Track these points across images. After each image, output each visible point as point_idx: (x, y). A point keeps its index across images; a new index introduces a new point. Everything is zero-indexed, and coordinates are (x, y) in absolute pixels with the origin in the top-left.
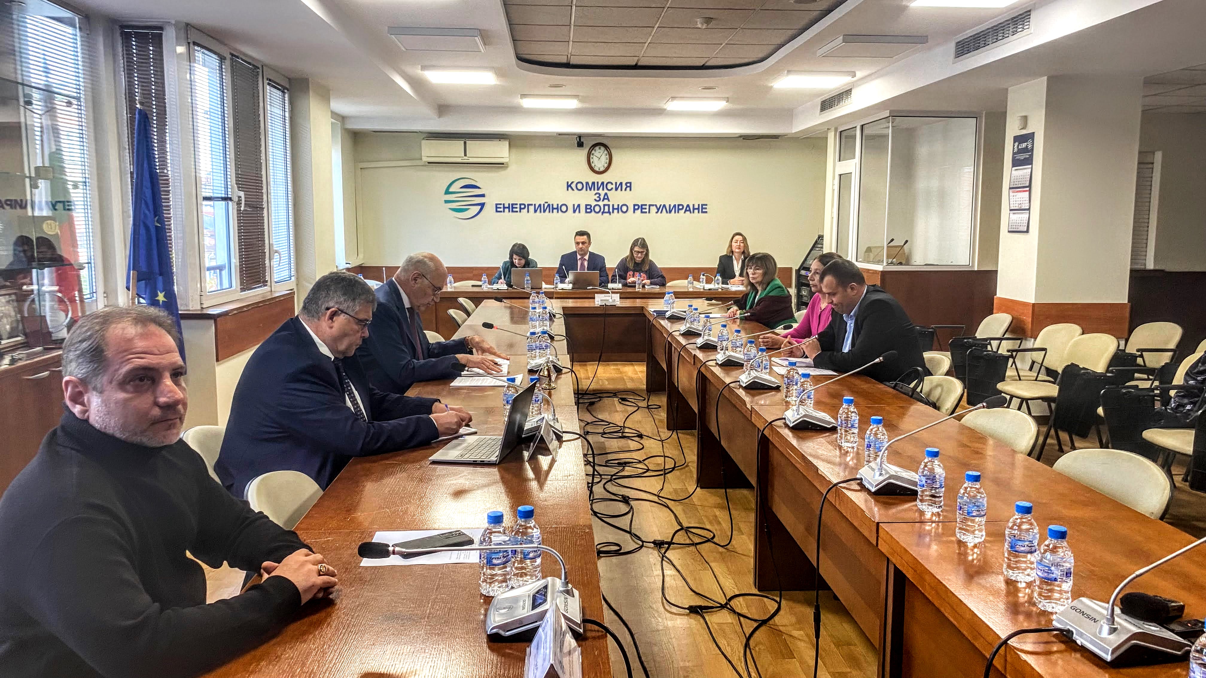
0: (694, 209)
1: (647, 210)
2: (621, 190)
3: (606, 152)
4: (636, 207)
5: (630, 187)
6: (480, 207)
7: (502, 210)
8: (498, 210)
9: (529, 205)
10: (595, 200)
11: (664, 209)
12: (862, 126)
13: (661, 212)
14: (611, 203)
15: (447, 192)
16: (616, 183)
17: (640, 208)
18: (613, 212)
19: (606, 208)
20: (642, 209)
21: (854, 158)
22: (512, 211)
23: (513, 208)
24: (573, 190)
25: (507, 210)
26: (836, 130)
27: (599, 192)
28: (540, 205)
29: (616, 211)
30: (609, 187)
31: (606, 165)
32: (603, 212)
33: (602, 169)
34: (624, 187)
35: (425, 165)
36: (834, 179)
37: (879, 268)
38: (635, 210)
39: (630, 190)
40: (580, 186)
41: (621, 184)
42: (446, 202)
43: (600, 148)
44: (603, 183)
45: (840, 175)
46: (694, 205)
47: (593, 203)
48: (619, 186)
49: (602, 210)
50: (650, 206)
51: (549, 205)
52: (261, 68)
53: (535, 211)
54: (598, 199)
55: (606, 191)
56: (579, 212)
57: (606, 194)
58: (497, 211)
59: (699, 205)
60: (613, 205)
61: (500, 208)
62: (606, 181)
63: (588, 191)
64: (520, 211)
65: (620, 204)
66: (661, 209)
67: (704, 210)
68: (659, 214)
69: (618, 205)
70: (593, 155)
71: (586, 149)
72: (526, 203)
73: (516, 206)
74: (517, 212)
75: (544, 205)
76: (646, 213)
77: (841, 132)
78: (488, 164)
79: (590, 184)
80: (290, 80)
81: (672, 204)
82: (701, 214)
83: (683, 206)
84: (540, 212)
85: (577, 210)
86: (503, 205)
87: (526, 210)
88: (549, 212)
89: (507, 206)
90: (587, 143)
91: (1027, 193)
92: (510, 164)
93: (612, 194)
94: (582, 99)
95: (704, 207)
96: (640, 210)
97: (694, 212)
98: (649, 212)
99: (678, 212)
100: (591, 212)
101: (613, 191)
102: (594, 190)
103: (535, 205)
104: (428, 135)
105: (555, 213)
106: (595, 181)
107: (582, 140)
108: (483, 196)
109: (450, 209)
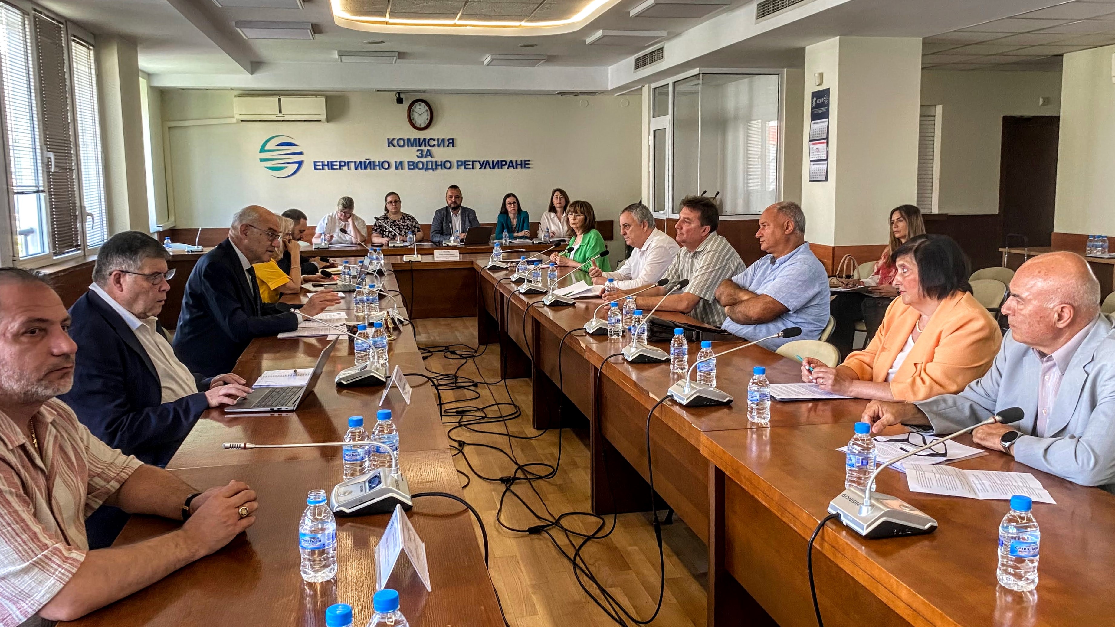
0: (517, 164)
2: (444, 146)
3: (427, 108)
5: (453, 143)
6: (297, 165)
7: (321, 167)
9: (348, 162)
11: (487, 165)
12: (674, 83)
13: (485, 168)
14: (433, 160)
15: (262, 150)
16: (438, 139)
18: (436, 168)
19: (430, 164)
20: (465, 165)
21: (667, 114)
22: (332, 169)
24: (394, 146)
25: (326, 167)
26: (649, 87)
27: (423, 148)
28: (360, 162)
29: (440, 167)
30: (432, 144)
31: (427, 122)
32: (427, 169)
33: (423, 126)
34: (447, 143)
35: (237, 123)
36: (649, 134)
38: (458, 166)
39: (453, 146)
40: (401, 143)
41: (443, 140)
42: (262, 160)
43: (420, 105)
44: (424, 139)
45: (655, 131)
46: (516, 161)
47: (417, 160)
48: (441, 143)
49: (425, 167)
50: (473, 162)
51: (370, 162)
52: (64, 23)
54: (420, 155)
55: (428, 147)
56: (402, 169)
57: (428, 150)
58: (315, 169)
59: (521, 161)
60: (436, 162)
61: (319, 165)
62: (428, 138)
63: (410, 148)
64: (340, 169)
65: (444, 160)
66: (485, 164)
67: (527, 166)
68: (483, 170)
69: (441, 162)
70: (413, 111)
71: (406, 105)
72: (346, 161)
73: (335, 163)
74: (337, 169)
75: (365, 162)
76: (470, 168)
77: (654, 89)
78: (304, 121)
79: (412, 140)
80: (95, 36)
81: (496, 160)
82: (523, 170)
83: (506, 162)
84: (361, 169)
85: (400, 167)
86: (322, 162)
87: (346, 168)
88: (371, 169)
89: (326, 163)
90: (407, 99)
91: (826, 144)
92: (328, 120)
93: (435, 150)
94: (401, 55)
95: (527, 162)
96: (463, 167)
97: (517, 168)
98: (473, 168)
99: (502, 168)
100: (413, 169)
101: (436, 148)
102: (416, 146)
103: (355, 162)
104: (240, 92)
105: (377, 170)
106: (418, 137)
107: (401, 97)
108: (301, 153)
109: (267, 167)
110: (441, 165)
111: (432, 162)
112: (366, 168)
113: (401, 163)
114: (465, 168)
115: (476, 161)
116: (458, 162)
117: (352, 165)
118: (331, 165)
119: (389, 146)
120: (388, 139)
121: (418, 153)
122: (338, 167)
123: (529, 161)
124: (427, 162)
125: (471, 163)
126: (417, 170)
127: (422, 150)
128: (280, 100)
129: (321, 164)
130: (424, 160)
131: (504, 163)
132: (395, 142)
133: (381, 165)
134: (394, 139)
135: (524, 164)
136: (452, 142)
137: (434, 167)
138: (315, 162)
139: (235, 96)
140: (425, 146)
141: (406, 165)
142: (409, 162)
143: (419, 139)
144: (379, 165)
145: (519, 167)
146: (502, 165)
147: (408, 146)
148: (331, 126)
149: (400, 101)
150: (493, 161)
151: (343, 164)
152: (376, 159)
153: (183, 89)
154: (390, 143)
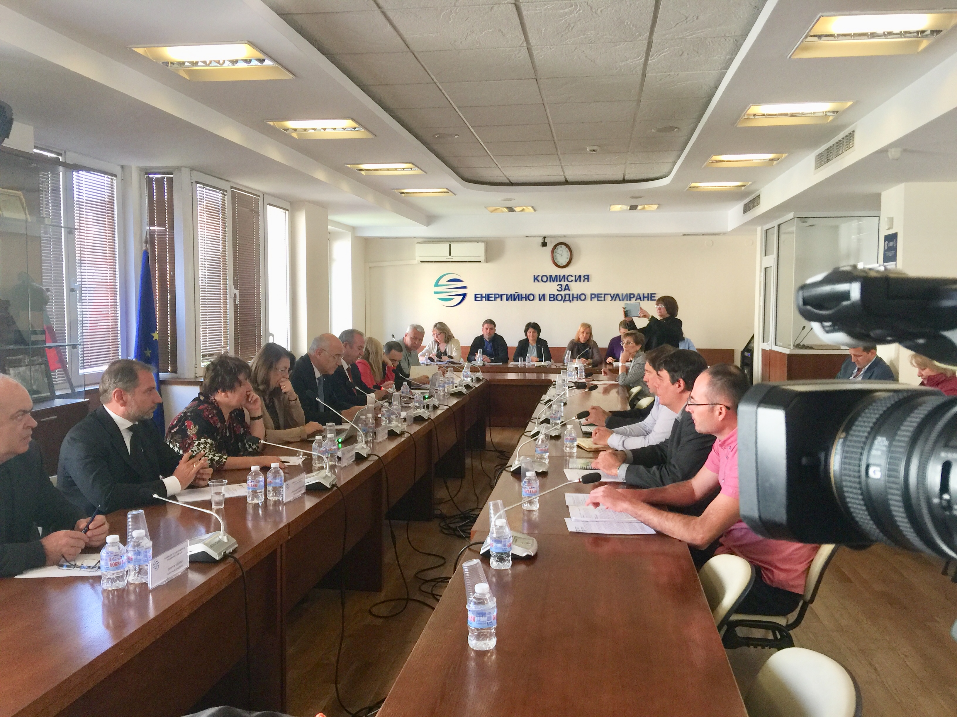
0: (644, 297)
1: (603, 299)
2: (580, 281)
3: (567, 249)
4: (593, 296)
5: (588, 279)
6: (462, 297)
7: (479, 299)
8: (478, 299)
9: (502, 295)
10: (558, 290)
11: (618, 298)
12: (779, 225)
13: (615, 300)
14: (571, 293)
16: (576, 276)
17: (596, 296)
18: (573, 300)
19: (567, 297)
20: (598, 297)
21: (773, 254)
22: (488, 300)
23: (489, 297)
24: (539, 281)
25: (484, 299)
26: (762, 229)
27: (562, 283)
28: (511, 295)
29: (575, 299)
30: (570, 280)
31: (568, 260)
32: (564, 301)
33: (564, 264)
34: (582, 279)
35: (418, 263)
36: (761, 271)
37: (787, 351)
38: (591, 298)
39: (588, 281)
40: (545, 279)
41: (580, 276)
42: (436, 293)
43: (561, 247)
44: (564, 276)
45: (766, 268)
46: (644, 294)
47: (556, 293)
48: (578, 278)
49: (563, 299)
50: (605, 295)
51: (519, 294)
52: (261, 195)
53: (507, 300)
54: (560, 289)
55: (568, 283)
56: (544, 300)
57: (567, 285)
58: (476, 300)
59: (648, 294)
60: (573, 294)
61: (479, 297)
62: (567, 274)
63: (552, 283)
64: (495, 300)
65: (579, 293)
66: (615, 297)
68: (613, 302)
69: (577, 294)
70: (556, 252)
71: (550, 247)
72: (500, 293)
73: (491, 296)
75: (514, 295)
76: (601, 300)
77: (766, 231)
78: (469, 262)
79: (554, 277)
80: (291, 203)
81: (625, 293)
82: (650, 302)
83: (633, 294)
84: (511, 300)
85: (543, 299)
86: (481, 295)
87: (500, 299)
88: (519, 300)
89: (484, 296)
90: (551, 242)
92: (487, 261)
93: (572, 285)
95: (653, 295)
96: (596, 299)
97: (644, 300)
98: (604, 300)
99: (630, 300)
100: (554, 300)
101: (573, 283)
102: (557, 281)
103: (507, 295)
104: (421, 240)
105: (524, 301)
106: (558, 274)
107: (546, 241)
108: (465, 287)
109: (439, 299)
110: (577, 298)
111: (569, 295)
112: (515, 300)
113: (544, 295)
114: (598, 300)
115: (608, 294)
116: (591, 294)
117: (504, 297)
119: (534, 281)
120: (534, 276)
121: (558, 288)
122: (493, 299)
124: (565, 295)
125: (603, 296)
126: (556, 302)
127: (561, 285)
128: (450, 246)
130: (563, 293)
131: (632, 296)
132: (539, 278)
133: (527, 298)
134: (538, 276)
135: (651, 297)
137: (571, 299)
138: (475, 295)
139: (418, 243)
140: (564, 281)
141: (547, 297)
142: (550, 295)
143: (560, 276)
144: (525, 297)
145: (646, 299)
146: (630, 298)
147: (550, 282)
148: (489, 265)
149: (544, 244)
150: (622, 294)
151: (497, 296)
152: (523, 292)
153: (381, 238)
154: (536, 279)
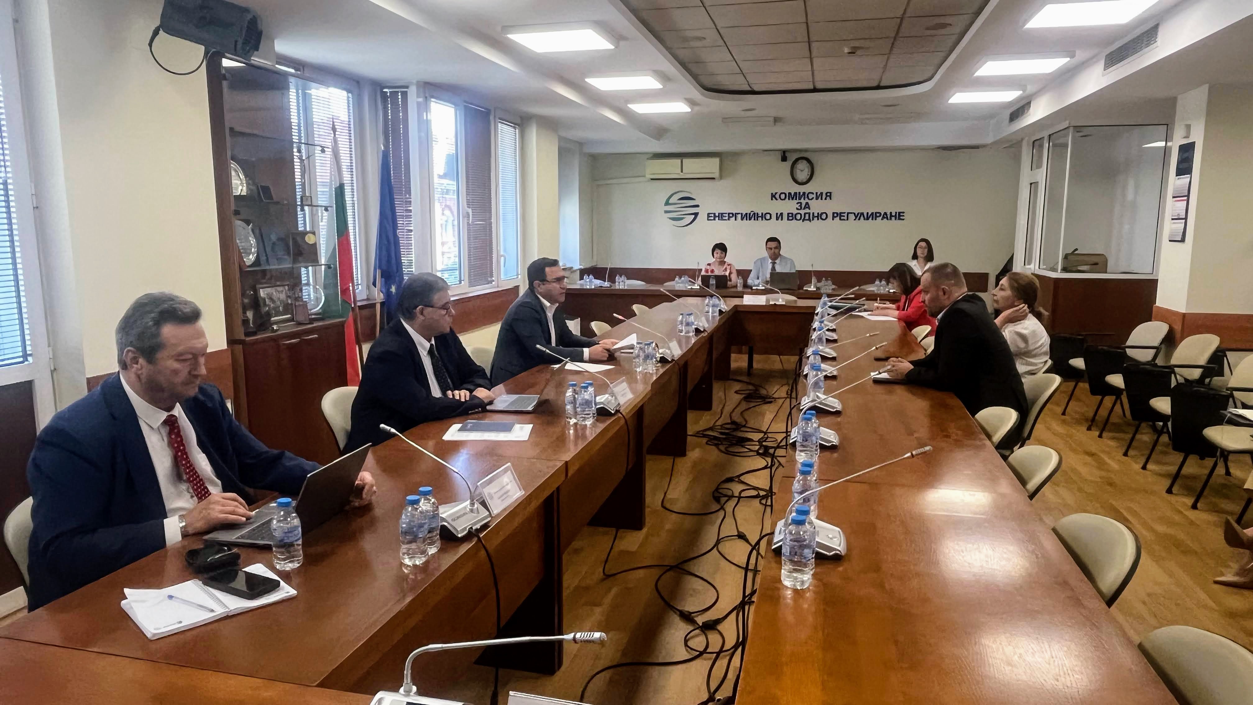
0: (891, 216)
1: (845, 218)
2: (822, 199)
3: (808, 165)
4: (835, 215)
6: (694, 216)
8: (710, 218)
9: (736, 214)
10: (797, 209)
11: (862, 217)
12: (1050, 135)
13: (859, 219)
14: (811, 211)
15: (667, 203)
16: (817, 193)
17: (839, 215)
18: (813, 219)
19: (807, 215)
20: (841, 216)
21: (1042, 167)
22: (722, 219)
24: (777, 199)
25: (717, 218)
26: (1028, 140)
27: (802, 201)
28: (746, 214)
29: (816, 218)
30: (810, 198)
31: (808, 177)
32: (804, 220)
33: (805, 180)
34: (824, 196)
35: (648, 181)
36: (1026, 187)
37: (1053, 275)
38: (834, 217)
39: (830, 199)
40: (783, 196)
41: (822, 193)
42: (666, 212)
43: (802, 162)
44: (804, 193)
45: (1031, 184)
46: (891, 213)
47: (795, 212)
48: (819, 196)
49: (803, 218)
50: (848, 213)
51: (754, 214)
52: (493, 110)
54: (799, 208)
55: (807, 200)
56: (782, 219)
57: (807, 203)
58: (708, 220)
59: (896, 213)
60: (813, 213)
61: (712, 217)
62: (807, 192)
63: (791, 201)
64: (729, 219)
65: (820, 212)
66: (858, 216)
67: (901, 217)
68: (857, 221)
69: (818, 213)
70: (796, 168)
71: (789, 163)
72: (734, 212)
73: (725, 215)
74: (726, 220)
75: (750, 214)
76: (844, 220)
77: (1033, 141)
78: (701, 179)
79: (793, 194)
80: (522, 118)
81: (870, 212)
82: (897, 221)
83: (880, 214)
84: (747, 220)
85: (780, 218)
86: (714, 214)
87: (734, 218)
88: (755, 220)
89: (717, 215)
90: (791, 157)
91: (1185, 202)
92: (721, 177)
93: (813, 203)
94: (776, 120)
95: (901, 214)
96: (838, 218)
97: (891, 219)
98: (847, 219)
99: (876, 219)
100: (792, 220)
101: (814, 200)
102: (796, 199)
103: (742, 214)
104: (651, 155)
105: (760, 221)
106: (798, 191)
107: (786, 155)
108: (697, 206)
110: (818, 217)
111: (809, 214)
112: (750, 219)
113: (782, 214)
114: (840, 219)
115: (851, 213)
116: (834, 213)
117: (739, 216)
118: (721, 216)
119: (772, 199)
120: (772, 194)
121: (798, 206)
122: (727, 218)
123: (903, 213)
124: (805, 214)
125: (846, 215)
126: (794, 221)
127: (801, 203)
128: (682, 162)
129: (713, 215)
130: (803, 212)
131: (878, 215)
132: (777, 196)
133: (763, 216)
134: (776, 193)
135: (899, 216)
136: (829, 195)
137: (811, 219)
138: (709, 214)
139: (648, 159)
140: (804, 199)
141: (785, 217)
142: (788, 214)
143: (800, 193)
144: (762, 217)
145: (893, 218)
146: (876, 217)
147: (789, 199)
148: (723, 183)
149: (784, 159)
151: (731, 215)
154: (773, 196)
